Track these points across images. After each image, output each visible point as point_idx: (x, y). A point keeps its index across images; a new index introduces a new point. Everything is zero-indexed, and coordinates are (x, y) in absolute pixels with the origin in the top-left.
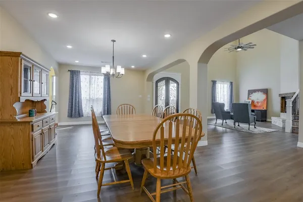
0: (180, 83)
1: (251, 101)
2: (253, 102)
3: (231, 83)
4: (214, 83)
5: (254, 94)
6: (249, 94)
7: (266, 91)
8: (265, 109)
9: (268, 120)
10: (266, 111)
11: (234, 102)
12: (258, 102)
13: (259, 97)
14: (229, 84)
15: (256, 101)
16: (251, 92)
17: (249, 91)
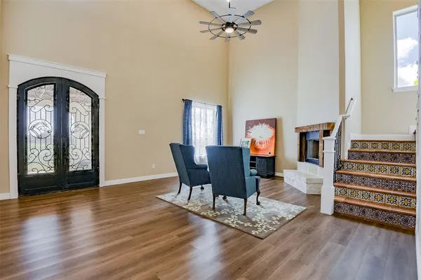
0: (101, 97)
1: (250, 140)
2: (253, 142)
3: (220, 108)
4: (188, 103)
5: (255, 127)
6: (247, 129)
7: (274, 123)
8: (272, 154)
9: (277, 174)
10: (273, 158)
11: (224, 144)
12: (261, 143)
13: (263, 134)
14: (216, 109)
15: (258, 141)
16: (250, 124)
17: (247, 122)
